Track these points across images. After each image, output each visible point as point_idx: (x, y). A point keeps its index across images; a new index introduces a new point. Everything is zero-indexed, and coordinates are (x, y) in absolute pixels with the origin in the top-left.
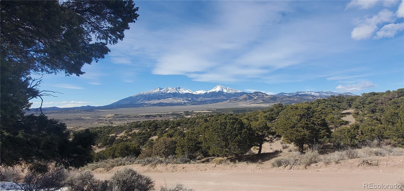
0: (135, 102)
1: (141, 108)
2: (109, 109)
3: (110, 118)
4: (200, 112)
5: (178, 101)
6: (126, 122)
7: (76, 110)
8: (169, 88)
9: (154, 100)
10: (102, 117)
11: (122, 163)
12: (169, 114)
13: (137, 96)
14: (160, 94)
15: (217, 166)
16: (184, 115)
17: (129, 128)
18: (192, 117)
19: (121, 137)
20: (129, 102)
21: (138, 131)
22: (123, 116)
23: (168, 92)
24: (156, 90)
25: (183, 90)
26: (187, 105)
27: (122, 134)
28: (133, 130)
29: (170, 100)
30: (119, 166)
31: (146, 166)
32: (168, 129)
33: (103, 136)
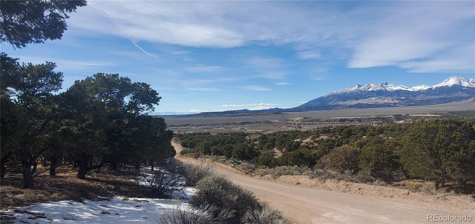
0: (326, 104)
1: (334, 111)
2: (297, 112)
3: (299, 122)
4: (419, 117)
5: (385, 101)
6: (316, 127)
7: (264, 112)
8: (371, 84)
9: (351, 101)
10: (290, 120)
11: (290, 172)
12: (372, 118)
13: (329, 96)
14: (358, 93)
15: (411, 194)
16: (394, 119)
17: (316, 133)
18: (406, 123)
19: (307, 143)
20: (320, 103)
21: (326, 137)
22: (313, 119)
23: (371, 90)
24: (353, 88)
25: (392, 87)
26: (398, 106)
27: (308, 140)
28: (320, 136)
29: (373, 100)
30: (286, 175)
31: (315, 179)
32: (365, 136)
33: (287, 140)
